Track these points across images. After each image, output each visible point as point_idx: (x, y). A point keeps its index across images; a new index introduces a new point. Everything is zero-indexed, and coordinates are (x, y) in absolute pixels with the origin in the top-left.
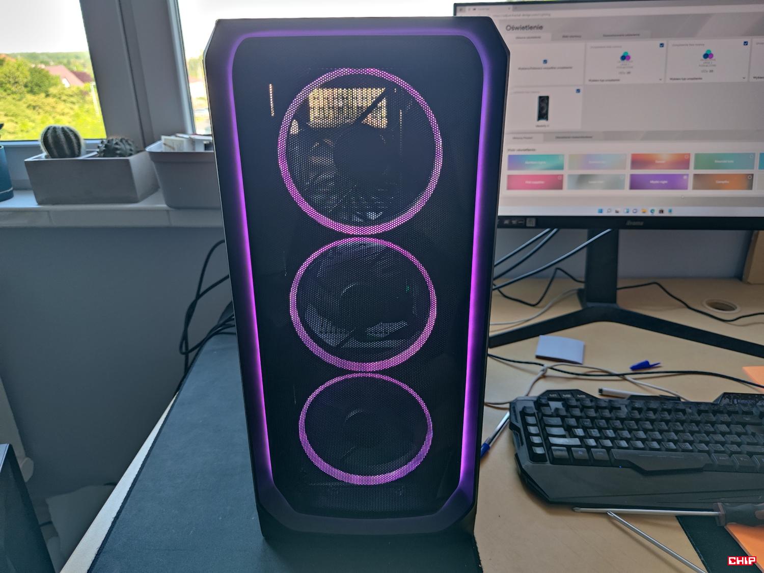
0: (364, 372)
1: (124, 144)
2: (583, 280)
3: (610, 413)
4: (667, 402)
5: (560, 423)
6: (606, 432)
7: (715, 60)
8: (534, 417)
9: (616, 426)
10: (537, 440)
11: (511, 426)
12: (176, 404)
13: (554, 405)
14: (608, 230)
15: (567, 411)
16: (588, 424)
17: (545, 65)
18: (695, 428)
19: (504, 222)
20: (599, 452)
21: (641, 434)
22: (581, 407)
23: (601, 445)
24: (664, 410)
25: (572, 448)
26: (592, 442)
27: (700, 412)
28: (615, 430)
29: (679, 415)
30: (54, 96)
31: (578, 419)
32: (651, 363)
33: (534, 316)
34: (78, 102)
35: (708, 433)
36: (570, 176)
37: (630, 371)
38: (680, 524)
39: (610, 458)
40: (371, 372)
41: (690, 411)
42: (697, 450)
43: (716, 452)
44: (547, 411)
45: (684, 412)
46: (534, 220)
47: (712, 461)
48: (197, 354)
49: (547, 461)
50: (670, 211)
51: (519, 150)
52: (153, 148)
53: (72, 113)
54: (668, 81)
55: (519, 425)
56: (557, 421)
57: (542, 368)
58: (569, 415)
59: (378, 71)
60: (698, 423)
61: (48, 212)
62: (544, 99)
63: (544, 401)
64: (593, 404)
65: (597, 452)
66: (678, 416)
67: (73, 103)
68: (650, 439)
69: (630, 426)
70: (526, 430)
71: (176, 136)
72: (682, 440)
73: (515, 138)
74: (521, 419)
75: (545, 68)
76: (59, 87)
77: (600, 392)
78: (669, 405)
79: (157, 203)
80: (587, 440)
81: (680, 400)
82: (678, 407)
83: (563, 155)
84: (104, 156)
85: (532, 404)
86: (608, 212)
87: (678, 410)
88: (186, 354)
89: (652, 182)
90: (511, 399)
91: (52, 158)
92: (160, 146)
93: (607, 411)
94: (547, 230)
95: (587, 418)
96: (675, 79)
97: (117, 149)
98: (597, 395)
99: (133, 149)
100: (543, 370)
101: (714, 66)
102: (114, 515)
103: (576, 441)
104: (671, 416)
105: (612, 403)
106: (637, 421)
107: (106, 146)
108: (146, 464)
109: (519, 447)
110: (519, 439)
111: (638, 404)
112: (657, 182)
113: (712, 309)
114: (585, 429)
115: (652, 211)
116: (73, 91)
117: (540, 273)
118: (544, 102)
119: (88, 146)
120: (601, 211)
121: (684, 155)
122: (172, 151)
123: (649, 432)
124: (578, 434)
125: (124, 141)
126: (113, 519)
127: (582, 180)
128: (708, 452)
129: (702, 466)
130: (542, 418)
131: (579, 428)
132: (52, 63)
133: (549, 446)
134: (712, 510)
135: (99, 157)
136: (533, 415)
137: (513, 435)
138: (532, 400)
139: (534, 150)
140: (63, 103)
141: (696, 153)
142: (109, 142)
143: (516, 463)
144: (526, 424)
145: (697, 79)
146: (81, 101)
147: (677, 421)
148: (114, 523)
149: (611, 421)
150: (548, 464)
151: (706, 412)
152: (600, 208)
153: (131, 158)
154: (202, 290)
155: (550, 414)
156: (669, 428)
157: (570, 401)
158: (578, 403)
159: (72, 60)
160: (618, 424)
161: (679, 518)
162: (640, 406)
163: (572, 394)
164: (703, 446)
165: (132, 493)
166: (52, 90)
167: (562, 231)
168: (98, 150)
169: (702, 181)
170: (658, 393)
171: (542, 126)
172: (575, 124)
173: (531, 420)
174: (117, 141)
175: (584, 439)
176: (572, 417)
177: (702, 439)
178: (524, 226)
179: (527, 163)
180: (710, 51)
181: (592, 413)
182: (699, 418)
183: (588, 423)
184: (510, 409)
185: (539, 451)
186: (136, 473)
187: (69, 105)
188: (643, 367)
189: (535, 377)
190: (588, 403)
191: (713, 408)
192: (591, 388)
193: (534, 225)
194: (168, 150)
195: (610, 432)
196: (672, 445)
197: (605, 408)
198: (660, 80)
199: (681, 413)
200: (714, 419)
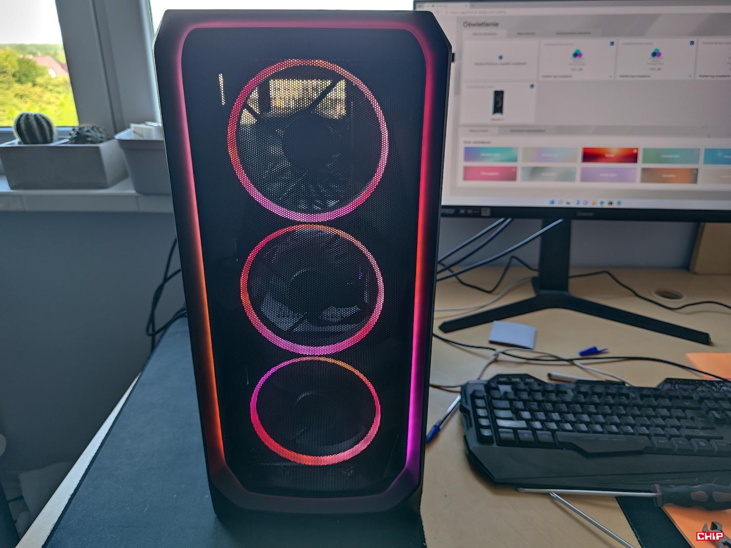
0: (312, 356)
1: (95, 131)
2: (537, 268)
3: (557, 397)
4: (611, 386)
5: (508, 406)
6: (552, 416)
7: (663, 58)
8: (483, 400)
9: (562, 409)
10: (484, 422)
11: (461, 408)
13: (503, 388)
14: (560, 221)
15: (516, 394)
17: (501, 61)
18: (637, 412)
19: (459, 211)
20: (545, 434)
21: (586, 418)
22: (528, 390)
23: (546, 427)
24: (608, 394)
25: (519, 431)
26: (538, 425)
27: (642, 397)
28: (561, 413)
30: (41, 86)
31: (525, 402)
32: (599, 349)
33: (489, 302)
34: (63, 92)
35: (649, 417)
36: (523, 168)
37: (578, 356)
38: (620, 505)
39: (554, 440)
40: (318, 356)
41: (633, 395)
42: (638, 433)
43: (656, 435)
44: (496, 394)
45: (627, 396)
46: (489, 210)
47: (652, 443)
48: (162, 337)
49: (493, 442)
50: (619, 203)
51: (475, 142)
52: (123, 135)
53: (58, 102)
54: (618, 78)
55: (469, 407)
56: (506, 404)
57: (493, 352)
58: (517, 398)
60: (640, 407)
61: (21, 196)
62: (498, 94)
63: (493, 385)
64: (541, 388)
65: (542, 434)
66: (621, 400)
67: (59, 93)
68: (594, 423)
69: (575, 409)
70: (475, 412)
71: (146, 124)
72: (624, 424)
73: (471, 131)
74: (472, 402)
75: (501, 64)
76: (46, 77)
77: (548, 377)
78: (613, 390)
79: (126, 189)
80: (533, 423)
81: (624, 385)
82: (621, 392)
83: (517, 148)
84: (75, 143)
85: (482, 388)
86: (559, 203)
87: (621, 395)
88: (153, 335)
89: (602, 175)
90: (463, 382)
91: (25, 144)
92: (129, 134)
93: (554, 394)
94: (502, 220)
95: (534, 401)
96: (624, 76)
97: (88, 136)
98: (545, 379)
99: (103, 136)
100: (495, 355)
101: (662, 64)
102: (72, 492)
103: (522, 424)
104: (615, 400)
105: (560, 387)
106: (582, 405)
107: (78, 133)
109: (468, 428)
110: (468, 421)
111: (583, 389)
112: (607, 175)
113: (660, 298)
114: (532, 412)
115: (602, 203)
116: (59, 81)
118: (499, 96)
119: (60, 133)
120: (553, 202)
121: (632, 149)
122: (141, 139)
123: (593, 416)
124: (524, 417)
125: (95, 129)
127: (535, 172)
128: (649, 436)
129: (642, 449)
130: (491, 401)
131: (526, 411)
132: (40, 54)
133: (495, 428)
134: (650, 492)
135: (71, 143)
136: (482, 398)
137: (463, 418)
138: (483, 384)
139: (489, 143)
140: (50, 92)
141: (646, 147)
142: (80, 129)
143: (464, 444)
144: (475, 407)
145: (645, 76)
146: (66, 91)
147: (620, 404)
149: (557, 405)
150: (495, 445)
151: (649, 396)
152: (552, 199)
153: (101, 146)
154: (169, 274)
155: (499, 397)
156: (612, 412)
157: (519, 385)
158: (527, 387)
159: (57, 52)
160: (563, 407)
161: (619, 499)
162: (586, 391)
163: (521, 378)
164: (644, 430)
165: (91, 470)
166: (39, 80)
167: (516, 221)
168: (70, 137)
169: (649, 175)
170: (604, 378)
171: (498, 119)
172: (529, 119)
173: (480, 403)
174: (89, 128)
175: (530, 422)
176: (520, 400)
177: (643, 422)
178: (479, 216)
179: (482, 155)
180: (658, 50)
181: (539, 396)
182: (641, 403)
183: (535, 406)
184: (461, 393)
185: (486, 433)
187: (55, 95)
188: (591, 353)
189: (486, 362)
190: (536, 386)
191: (655, 393)
192: (540, 372)
193: (489, 215)
194: (137, 138)
195: (555, 415)
196: (614, 428)
197: (552, 392)
198: (610, 77)
199: (624, 397)
200: (655, 403)
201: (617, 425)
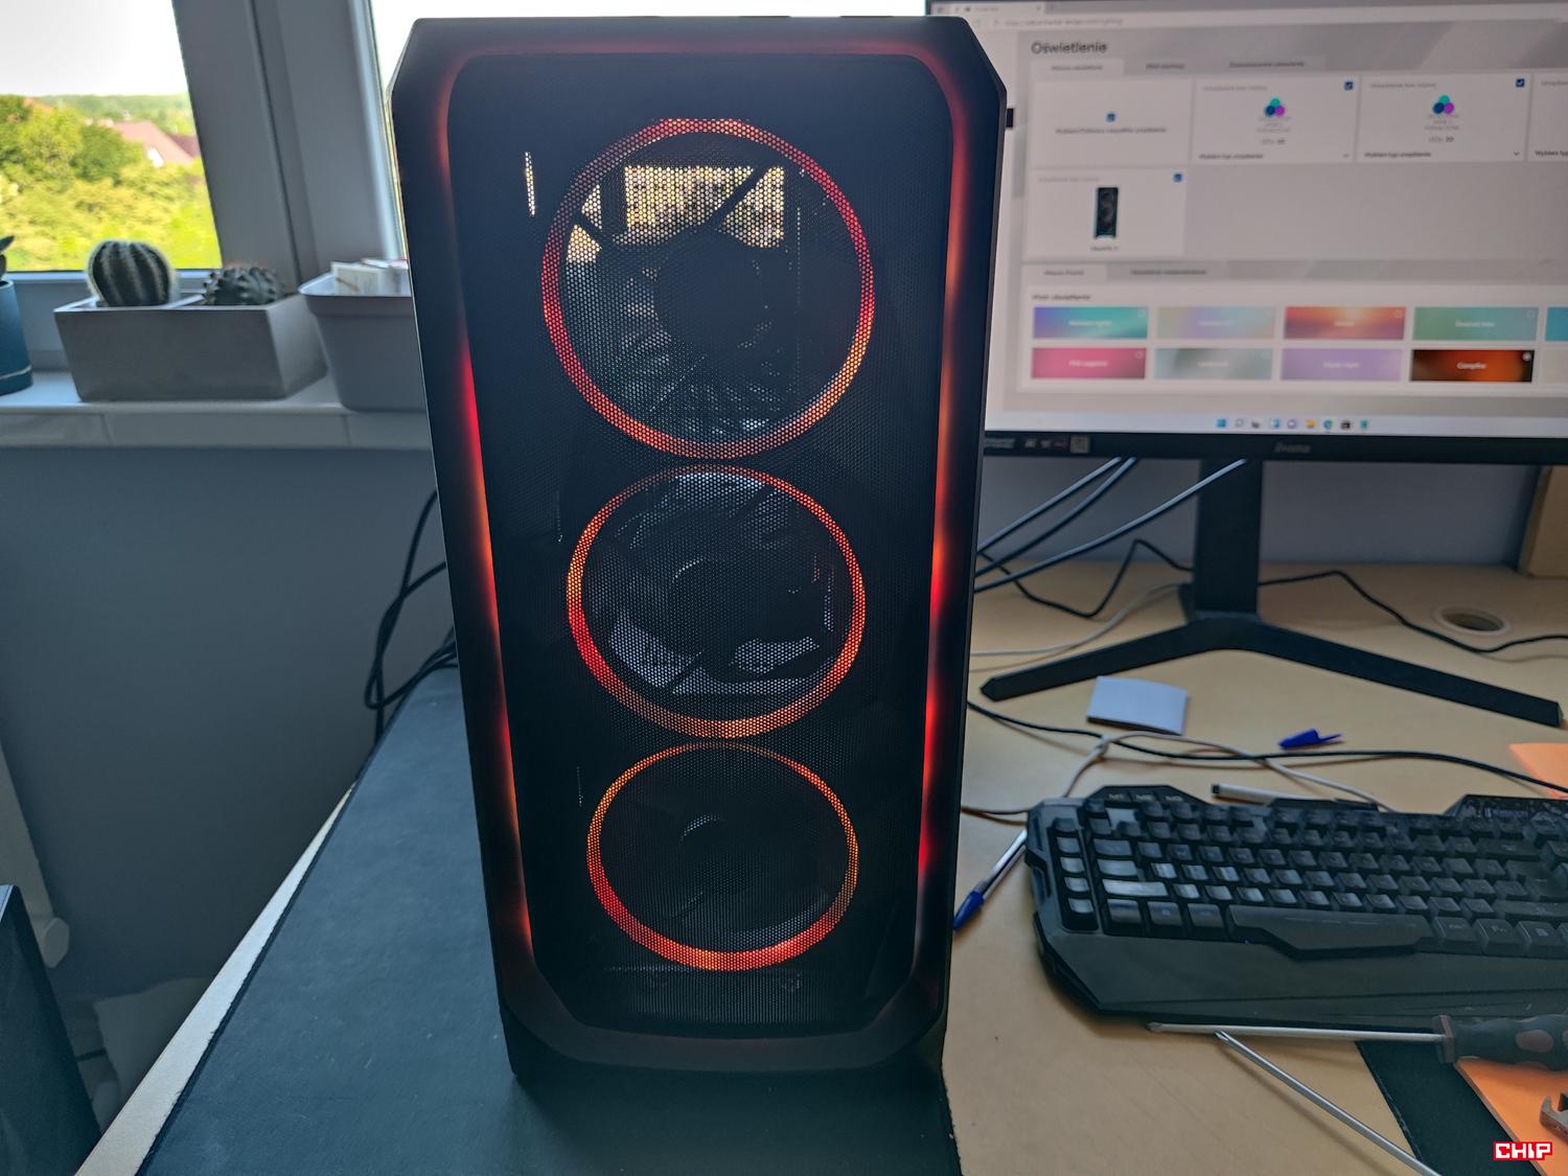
1: (257, 279)
2: (1190, 565)
3: (1231, 833)
4: (1348, 812)
5: (1128, 852)
6: (1220, 872)
7: (1457, 116)
8: (1075, 840)
9: (1242, 859)
10: (1077, 885)
11: (1029, 856)
12: (350, 805)
13: (1118, 815)
14: (1238, 463)
15: (1144, 827)
16: (1184, 854)
17: (1112, 125)
18: (1403, 866)
19: (1024, 444)
20: (1206, 911)
21: (1292, 876)
22: (1171, 819)
23: (1208, 896)
24: (1341, 828)
25: (1150, 904)
26: (1190, 891)
27: (1414, 833)
28: (1240, 867)
29: (1372, 838)
30: (132, 184)
31: (1164, 844)
32: (1322, 735)
33: (1088, 637)
34: (180, 198)
35: (1428, 876)
36: (1160, 351)
37: (1278, 750)
38: (1365, 1059)
39: (1225, 924)
41: (1395, 831)
42: (1404, 910)
43: (1443, 913)
44: (1101, 827)
45: (1382, 832)
46: (1086, 442)
47: (1434, 931)
48: (398, 708)
49: (1097, 928)
50: (1365, 424)
51: (1057, 297)
52: (315, 287)
53: (167, 219)
54: (1362, 159)
55: (1045, 854)
56: (1123, 847)
57: (1098, 742)
58: (1146, 835)
59: (739, 125)
60: (1409, 856)
61: (102, 415)
62: (1107, 195)
63: (1096, 808)
64: (1197, 814)
65: (1199, 911)
66: (1369, 841)
67: (169, 199)
68: (1310, 887)
69: (1270, 859)
70: (1057, 865)
71: (364, 264)
72: (1374, 890)
73: (1047, 273)
74: (1050, 843)
75: (1112, 131)
76: (142, 165)
77: (1214, 792)
78: (1352, 819)
79: (323, 399)
80: (1180, 886)
81: (1377, 809)
82: (1370, 823)
83: (1146, 309)
84: (216, 304)
85: (1072, 814)
86: (1237, 425)
87: (1369, 829)
88: (379, 707)
89: (1328, 365)
90: (1031, 804)
91: (111, 305)
92: (329, 285)
93: (1225, 828)
94: (1115, 461)
95: (1182, 843)
96: (1375, 155)
97: (242, 289)
98: (1207, 797)
99: (274, 289)
100: (1100, 747)
101: (1455, 128)
102: (215, 1025)
103: (1158, 889)
104: (1356, 841)
105: (1237, 813)
106: (1285, 849)
107: (220, 283)
108: (284, 926)
109: (1042, 898)
110: (1043, 883)
111: (1289, 816)
112: (1337, 365)
113: (1453, 627)
114: (1178, 864)
115: (1328, 424)
116: (171, 175)
117: (1098, 550)
118: (1107, 198)
119: (184, 283)
120: (1223, 424)
121: (1392, 310)
122: (353, 293)
123: (1308, 873)
124: (1161, 875)
125: (257, 274)
126: (212, 1035)
127: (1184, 360)
128: (1427, 915)
129: (1412, 943)
130: (1092, 841)
131: (1166, 862)
132: (128, 117)
133: (1101, 897)
134: (1430, 1031)
135: (206, 304)
136: (1072, 835)
137: (1033, 878)
138: (1073, 806)
139: (1087, 297)
140: (150, 198)
141: (1419, 305)
142: (226, 274)
143: (1035, 931)
144: (1057, 854)
145: (1419, 155)
146: (186, 195)
147: (1367, 849)
148: (213, 1043)
149: (1231, 850)
150: (1099, 934)
151: (1428, 833)
152: (1221, 417)
153: (270, 309)
154: (413, 579)
155: (1109, 833)
156: (1350, 865)
157: (1151, 808)
158: (1168, 813)
159: (169, 112)
160: (1246, 855)
161: (1363, 1046)
162: (1293, 821)
163: (1155, 794)
164: (1418, 902)
166: (128, 172)
167: (1144, 462)
168: (204, 291)
169: (1428, 365)
170: (1333, 795)
171: (1104, 249)
172: (1171, 246)
173: (1067, 845)
174: (243, 272)
175: (1175, 885)
176: (1154, 839)
177: (1415, 886)
178: (1065, 452)
179: (1072, 323)
180: (1447, 98)
181: (1193, 832)
182: (1411, 846)
183: (1184, 852)
184: (1027, 825)
185: (1082, 907)
186: (263, 945)
187: (161, 203)
188: (1304, 743)
189: (1084, 761)
190: (1186, 812)
191: (1444, 826)
192: (1197, 783)
193: (1085, 450)
194: (346, 292)
195: (1228, 872)
196: (1353, 899)
197: (1220, 823)
198: (1346, 156)
199: (1375, 835)
200: (1442, 847)
201: (1360, 893)
